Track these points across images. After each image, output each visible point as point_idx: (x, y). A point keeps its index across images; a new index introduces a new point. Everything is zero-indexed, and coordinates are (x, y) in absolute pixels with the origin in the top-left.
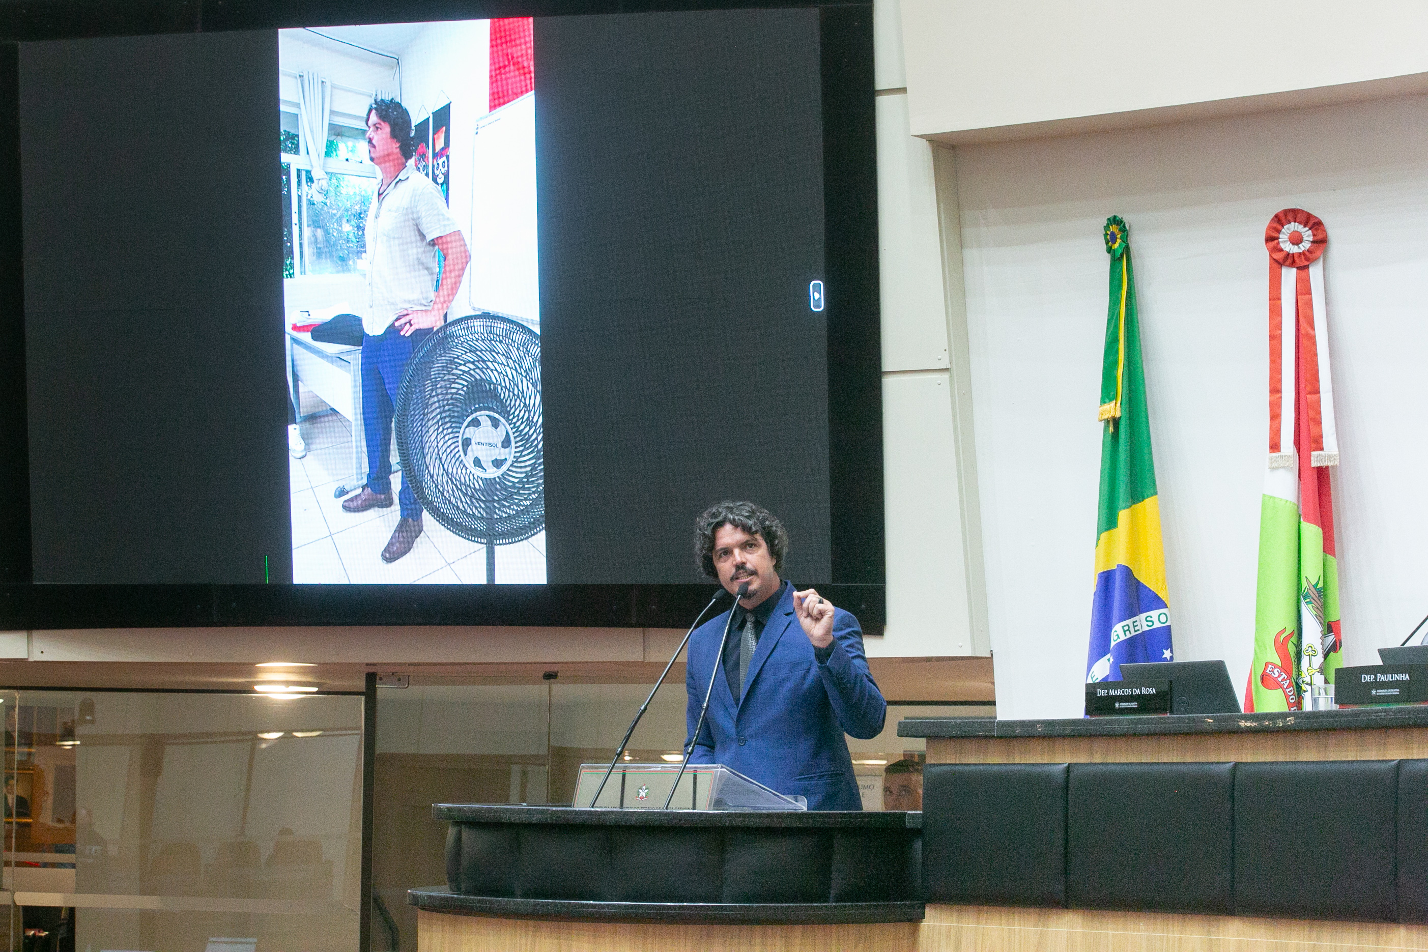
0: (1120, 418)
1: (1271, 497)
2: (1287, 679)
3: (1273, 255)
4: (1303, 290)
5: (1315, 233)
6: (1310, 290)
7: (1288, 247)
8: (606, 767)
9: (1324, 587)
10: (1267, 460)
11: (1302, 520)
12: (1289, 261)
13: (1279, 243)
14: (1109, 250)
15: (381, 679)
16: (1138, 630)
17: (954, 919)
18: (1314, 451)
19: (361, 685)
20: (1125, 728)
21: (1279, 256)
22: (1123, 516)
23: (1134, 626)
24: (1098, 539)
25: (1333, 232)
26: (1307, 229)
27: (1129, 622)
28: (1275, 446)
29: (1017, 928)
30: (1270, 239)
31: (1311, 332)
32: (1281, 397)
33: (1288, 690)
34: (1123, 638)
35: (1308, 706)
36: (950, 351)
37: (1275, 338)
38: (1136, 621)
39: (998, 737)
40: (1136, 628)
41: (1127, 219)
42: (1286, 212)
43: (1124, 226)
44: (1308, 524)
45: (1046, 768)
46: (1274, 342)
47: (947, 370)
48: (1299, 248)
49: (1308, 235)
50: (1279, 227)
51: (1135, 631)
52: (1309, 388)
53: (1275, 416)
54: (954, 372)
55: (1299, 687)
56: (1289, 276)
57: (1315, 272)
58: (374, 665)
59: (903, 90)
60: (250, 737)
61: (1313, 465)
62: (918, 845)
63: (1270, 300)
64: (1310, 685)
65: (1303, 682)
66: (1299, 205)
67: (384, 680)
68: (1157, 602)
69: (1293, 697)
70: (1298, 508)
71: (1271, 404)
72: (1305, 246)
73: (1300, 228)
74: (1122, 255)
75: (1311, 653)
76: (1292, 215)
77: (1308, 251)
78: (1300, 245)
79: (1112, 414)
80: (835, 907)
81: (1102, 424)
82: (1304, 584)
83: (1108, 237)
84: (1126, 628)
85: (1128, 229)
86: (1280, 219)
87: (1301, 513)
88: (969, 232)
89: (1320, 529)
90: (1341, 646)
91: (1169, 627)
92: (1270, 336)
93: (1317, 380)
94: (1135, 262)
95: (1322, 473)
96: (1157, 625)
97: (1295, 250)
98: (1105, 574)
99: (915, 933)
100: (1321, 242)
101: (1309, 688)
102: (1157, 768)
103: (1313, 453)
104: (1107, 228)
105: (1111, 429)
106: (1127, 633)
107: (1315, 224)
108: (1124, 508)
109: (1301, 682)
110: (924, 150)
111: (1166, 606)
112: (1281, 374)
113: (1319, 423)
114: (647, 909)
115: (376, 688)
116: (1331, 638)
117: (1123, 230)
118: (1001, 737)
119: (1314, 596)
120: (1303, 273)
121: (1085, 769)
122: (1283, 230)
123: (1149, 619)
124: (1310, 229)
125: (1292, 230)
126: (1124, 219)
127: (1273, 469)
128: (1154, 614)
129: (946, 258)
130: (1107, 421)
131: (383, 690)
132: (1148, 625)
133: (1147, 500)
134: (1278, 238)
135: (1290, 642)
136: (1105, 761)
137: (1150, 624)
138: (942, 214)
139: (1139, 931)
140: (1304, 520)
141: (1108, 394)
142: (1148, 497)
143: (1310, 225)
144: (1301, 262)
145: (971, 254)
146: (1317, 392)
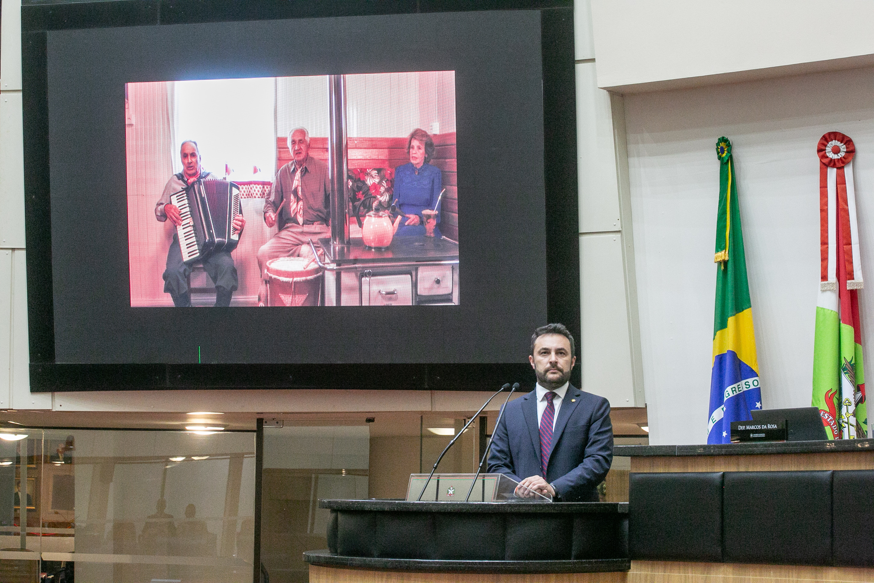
0: (728, 261)
1: (822, 308)
2: (832, 420)
3: (822, 160)
4: (841, 181)
5: (848, 146)
6: (845, 181)
7: (831, 155)
8: (427, 476)
9: (855, 364)
10: (820, 286)
11: (841, 322)
12: (832, 164)
13: (825, 153)
14: (720, 158)
15: (266, 422)
16: (741, 390)
17: (650, 569)
18: (848, 280)
19: (254, 426)
20: (761, 449)
21: (825, 161)
22: (731, 321)
23: (738, 388)
24: (715, 334)
25: (859, 146)
26: (843, 144)
27: (735, 385)
28: (824, 277)
29: (690, 575)
30: (821, 150)
31: (846, 207)
32: (828, 247)
33: (833, 427)
34: (731, 395)
35: (846, 437)
36: (621, 220)
37: (824, 211)
38: (739, 385)
39: (678, 456)
40: (740, 389)
41: (730, 138)
42: (830, 134)
43: (729, 143)
44: (845, 325)
45: (709, 475)
46: (823, 213)
47: (619, 231)
48: (838, 156)
49: (843, 148)
50: (826, 143)
51: (739, 391)
52: (845, 242)
53: (824, 259)
54: (624, 232)
55: (840, 425)
56: (832, 173)
57: (848, 171)
58: (262, 413)
59: (593, 60)
60: (164, 460)
61: (848, 289)
62: (626, 523)
63: (820, 188)
64: (847, 423)
65: (843, 422)
66: (838, 130)
67: (268, 423)
68: (752, 373)
69: (836, 431)
70: (839, 315)
71: (822, 251)
72: (842, 154)
73: (838, 143)
74: (728, 161)
75: (847, 404)
76: (834, 135)
77: (844, 157)
78: (839, 154)
79: (723, 258)
80: (576, 563)
81: (717, 264)
82: (843, 362)
83: (719, 150)
84: (734, 389)
85: (731, 144)
86: (826, 139)
87: (840, 318)
88: (632, 147)
89: (852, 328)
90: (865, 400)
91: (759, 388)
92: (821, 210)
93: (850, 237)
94: (736, 165)
95: (854, 295)
96: (752, 387)
97: (835, 157)
98: (720, 357)
99: (624, 578)
100: (851, 152)
101: (846, 425)
102: (782, 474)
103: (848, 281)
104: (718, 144)
105: (722, 268)
106: (734, 392)
107: (847, 141)
108: (731, 316)
109: (841, 422)
110: (605, 97)
111: (757, 376)
112: (827, 233)
113: (851, 263)
114: (460, 564)
115: (263, 427)
116: (859, 395)
117: (729, 146)
118: (680, 456)
119: (849, 369)
120: (840, 171)
121: (734, 476)
122: (828, 145)
123: (747, 383)
124: (845, 144)
125: (834, 145)
126: (728, 139)
127: (823, 291)
128: (750, 380)
129: (619, 163)
130: (720, 263)
131: (268, 429)
132: (746, 387)
133: (745, 311)
134: (825, 150)
135: (834, 397)
136: (747, 471)
137: (748, 386)
138: (616, 137)
139: (770, 576)
140: (842, 322)
141: (720, 246)
142: (746, 309)
143: (844, 142)
144: (840, 165)
145: (633, 161)
146: (850, 244)
